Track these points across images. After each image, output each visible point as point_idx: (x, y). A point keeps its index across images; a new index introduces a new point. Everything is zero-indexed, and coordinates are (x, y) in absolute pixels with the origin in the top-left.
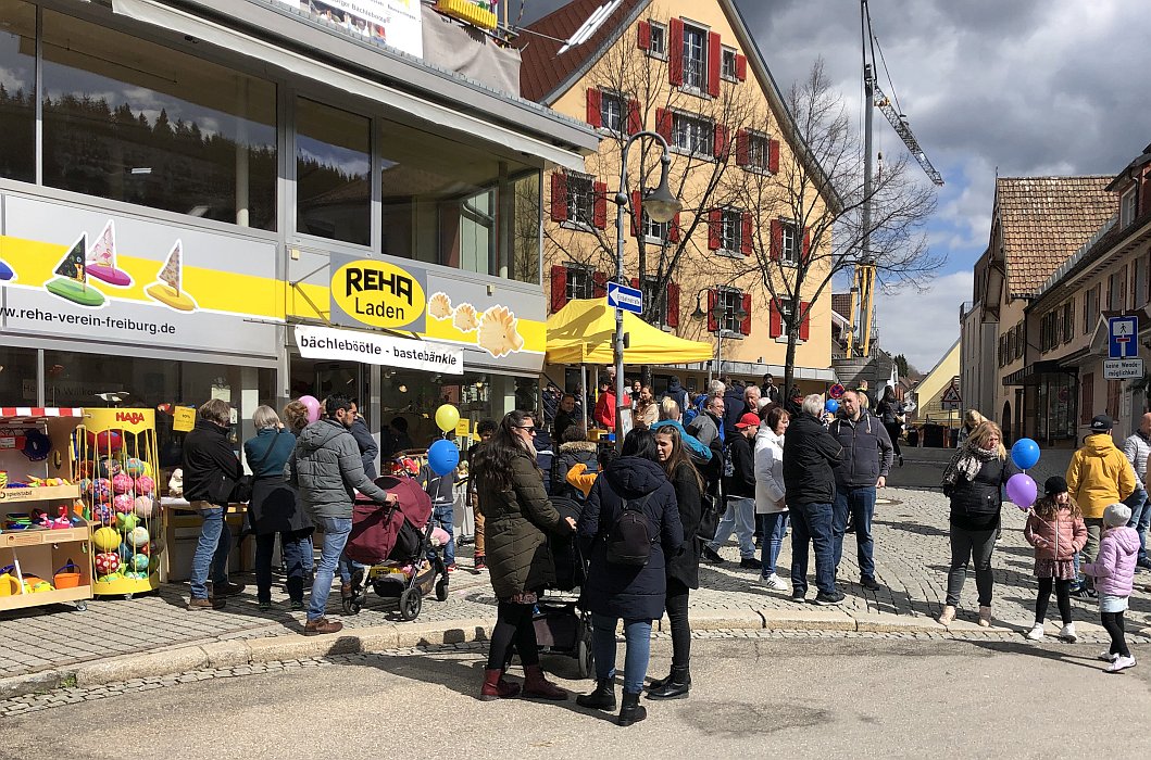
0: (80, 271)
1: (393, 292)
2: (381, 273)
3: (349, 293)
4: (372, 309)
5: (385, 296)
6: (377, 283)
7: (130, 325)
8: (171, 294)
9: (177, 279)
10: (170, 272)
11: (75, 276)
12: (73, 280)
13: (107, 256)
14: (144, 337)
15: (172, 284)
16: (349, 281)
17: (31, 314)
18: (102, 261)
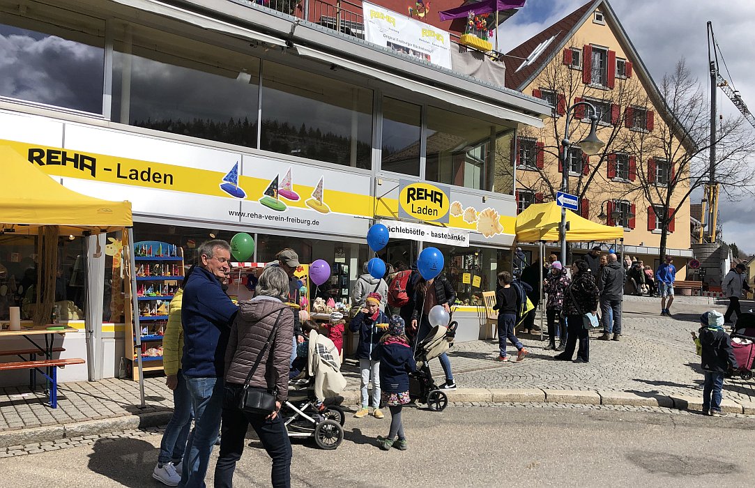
0: (275, 193)
1: (432, 200)
2: (426, 190)
3: (408, 201)
5: (428, 203)
6: (423, 196)
7: (298, 221)
8: (318, 204)
9: (321, 196)
10: (318, 193)
11: (273, 196)
12: (272, 198)
13: (288, 185)
14: (304, 227)
15: (318, 199)
16: (409, 195)
17: (252, 215)
18: (286, 187)
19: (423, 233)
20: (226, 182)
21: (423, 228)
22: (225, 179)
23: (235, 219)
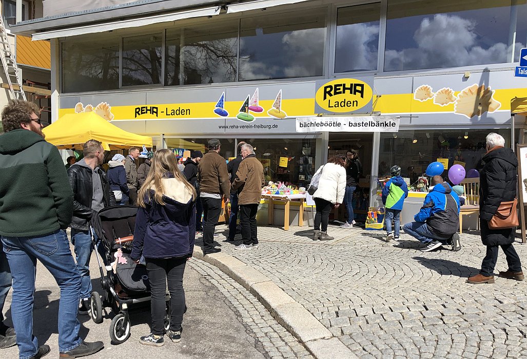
0: (247, 109)
1: (351, 93)
2: (344, 85)
3: (325, 98)
4: (338, 104)
5: (348, 96)
6: (341, 90)
7: (262, 126)
8: (277, 112)
9: (279, 106)
10: (277, 103)
11: (245, 111)
12: (245, 113)
13: (255, 102)
14: (267, 131)
15: (278, 108)
16: (325, 92)
17: (232, 127)
18: (254, 104)
19: (339, 125)
20: (217, 108)
21: (339, 119)
22: (217, 106)
23: (222, 131)
